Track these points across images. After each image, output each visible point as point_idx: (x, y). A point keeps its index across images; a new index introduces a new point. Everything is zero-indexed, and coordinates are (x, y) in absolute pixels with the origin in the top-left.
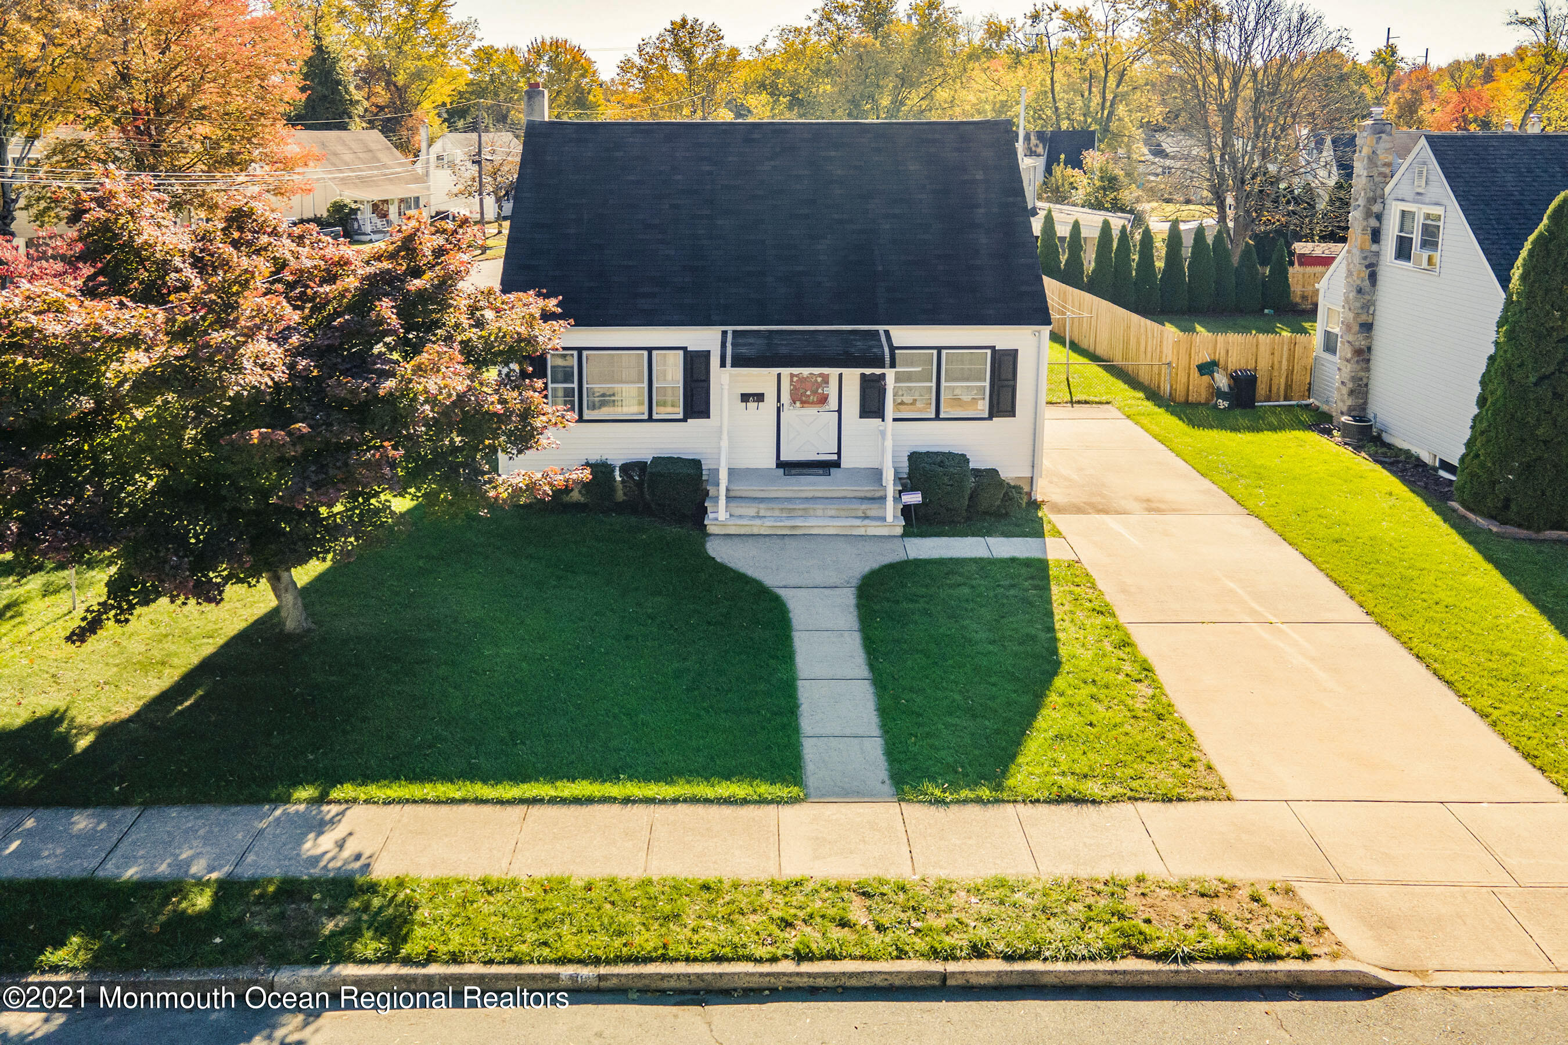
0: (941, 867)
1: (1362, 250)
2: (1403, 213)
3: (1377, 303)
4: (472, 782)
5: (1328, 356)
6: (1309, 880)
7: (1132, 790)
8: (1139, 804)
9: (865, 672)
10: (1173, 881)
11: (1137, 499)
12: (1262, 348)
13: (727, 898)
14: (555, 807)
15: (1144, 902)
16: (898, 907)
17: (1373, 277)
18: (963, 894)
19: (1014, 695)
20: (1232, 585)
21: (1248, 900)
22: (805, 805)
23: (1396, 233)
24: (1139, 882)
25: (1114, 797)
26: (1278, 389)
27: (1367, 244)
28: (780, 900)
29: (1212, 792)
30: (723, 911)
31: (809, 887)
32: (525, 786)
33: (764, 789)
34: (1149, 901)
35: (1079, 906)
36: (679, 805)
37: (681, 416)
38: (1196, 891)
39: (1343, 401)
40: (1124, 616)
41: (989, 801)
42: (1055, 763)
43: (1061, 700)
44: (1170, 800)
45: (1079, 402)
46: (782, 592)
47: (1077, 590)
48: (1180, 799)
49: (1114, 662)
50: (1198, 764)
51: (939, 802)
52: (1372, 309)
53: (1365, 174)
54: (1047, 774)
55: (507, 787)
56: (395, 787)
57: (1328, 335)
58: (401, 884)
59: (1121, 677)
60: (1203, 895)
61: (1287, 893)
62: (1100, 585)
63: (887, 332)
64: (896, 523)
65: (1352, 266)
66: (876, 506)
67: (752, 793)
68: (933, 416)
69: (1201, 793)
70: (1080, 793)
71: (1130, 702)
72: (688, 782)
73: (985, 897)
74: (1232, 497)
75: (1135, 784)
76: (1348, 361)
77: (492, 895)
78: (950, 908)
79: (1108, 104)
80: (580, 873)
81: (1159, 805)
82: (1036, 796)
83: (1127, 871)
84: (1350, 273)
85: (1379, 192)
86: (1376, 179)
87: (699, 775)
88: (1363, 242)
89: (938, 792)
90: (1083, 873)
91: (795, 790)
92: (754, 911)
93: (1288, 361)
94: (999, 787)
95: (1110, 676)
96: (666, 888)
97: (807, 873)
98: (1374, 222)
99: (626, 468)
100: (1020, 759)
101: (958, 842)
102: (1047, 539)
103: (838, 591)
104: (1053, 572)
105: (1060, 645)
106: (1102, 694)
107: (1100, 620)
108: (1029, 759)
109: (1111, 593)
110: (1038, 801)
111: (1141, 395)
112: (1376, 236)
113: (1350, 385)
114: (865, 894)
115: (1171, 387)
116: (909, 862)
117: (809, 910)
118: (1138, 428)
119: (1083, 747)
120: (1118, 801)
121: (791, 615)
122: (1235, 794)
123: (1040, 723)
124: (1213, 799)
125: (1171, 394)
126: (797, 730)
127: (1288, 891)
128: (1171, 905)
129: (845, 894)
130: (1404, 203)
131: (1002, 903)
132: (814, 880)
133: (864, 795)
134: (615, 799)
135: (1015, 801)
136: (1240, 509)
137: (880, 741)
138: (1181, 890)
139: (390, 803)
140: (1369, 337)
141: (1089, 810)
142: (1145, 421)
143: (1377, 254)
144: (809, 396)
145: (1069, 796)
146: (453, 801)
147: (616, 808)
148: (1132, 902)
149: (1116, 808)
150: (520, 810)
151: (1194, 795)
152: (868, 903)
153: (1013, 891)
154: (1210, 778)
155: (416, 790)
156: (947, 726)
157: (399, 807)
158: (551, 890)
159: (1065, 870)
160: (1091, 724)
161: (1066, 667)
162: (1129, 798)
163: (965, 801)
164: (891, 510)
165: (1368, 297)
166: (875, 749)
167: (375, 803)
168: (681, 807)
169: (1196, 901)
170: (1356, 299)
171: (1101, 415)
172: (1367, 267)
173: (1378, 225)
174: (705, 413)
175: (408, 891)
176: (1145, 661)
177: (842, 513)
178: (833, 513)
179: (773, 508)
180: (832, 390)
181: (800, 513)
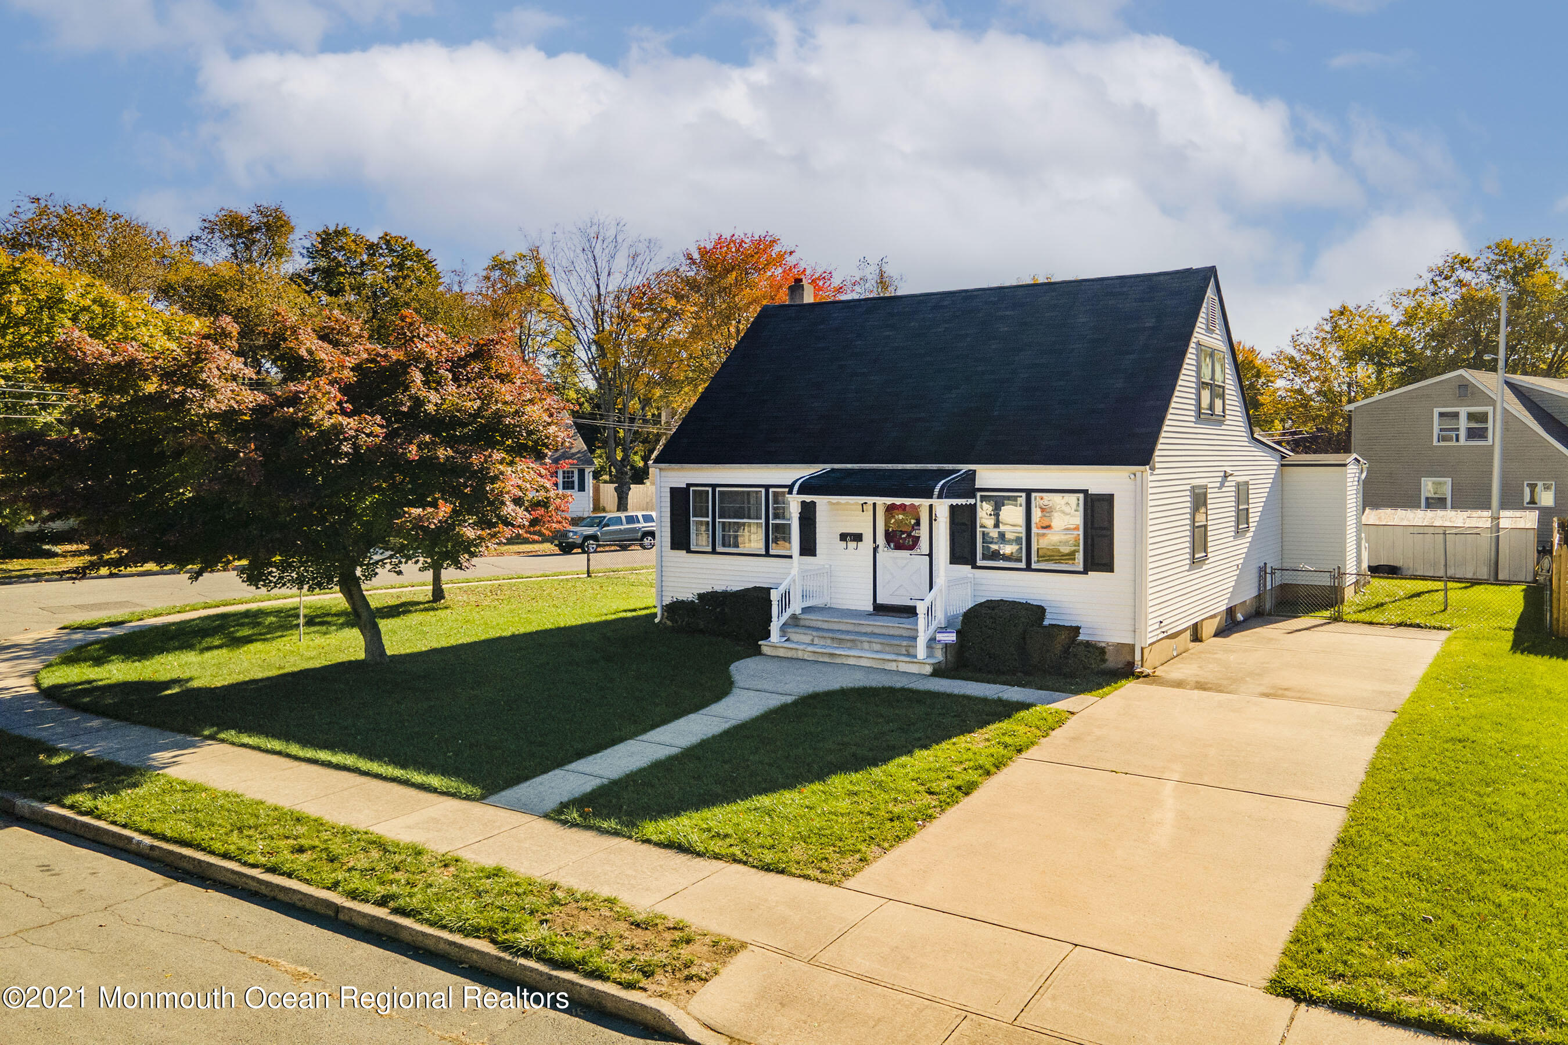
6: (774, 949)
7: (746, 854)
8: (736, 866)
11: (1274, 686)
29: (824, 875)
33: (457, 785)
36: (393, 783)
38: (635, 920)
41: (608, 832)
46: (736, 691)
47: (1019, 729)
48: (781, 872)
50: (856, 855)
59: (916, 788)
61: (726, 949)
62: (1057, 731)
63: (971, 472)
64: (926, 661)
67: (445, 785)
68: (1024, 566)
69: (811, 872)
75: (758, 851)
81: (753, 870)
82: (650, 837)
89: (575, 815)
91: (477, 791)
94: (630, 823)
95: (909, 785)
102: (1080, 696)
106: (872, 792)
107: (993, 750)
110: (649, 841)
116: (463, 845)
118: (1436, 648)
121: (714, 704)
122: (847, 882)
124: (815, 879)
127: (730, 948)
133: (525, 807)
135: (630, 837)
136: (1395, 707)
138: (624, 916)
141: (682, 858)
144: (903, 540)
145: (679, 844)
151: (800, 872)
154: (844, 866)
162: (734, 859)
164: (923, 649)
169: (618, 925)
176: (972, 781)
177: (887, 649)
178: (877, 647)
179: (825, 638)
180: (923, 532)
181: (849, 645)
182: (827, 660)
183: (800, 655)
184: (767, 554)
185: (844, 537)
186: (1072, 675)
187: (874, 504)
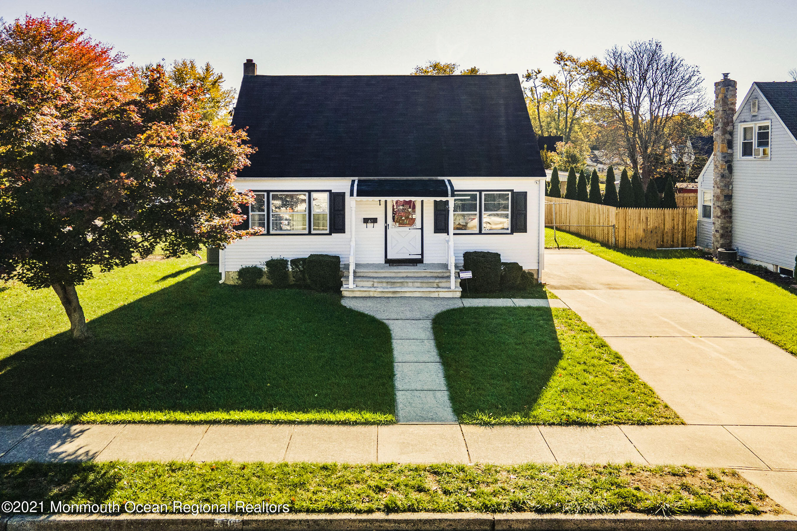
0: (489, 459)
1: (722, 153)
2: (745, 129)
3: (733, 183)
4: (174, 411)
5: (706, 220)
6: (748, 468)
7: (617, 418)
8: (622, 426)
9: (438, 359)
10: (653, 467)
11: (601, 284)
12: (667, 217)
13: (339, 474)
14: (228, 426)
15: (633, 478)
16: (459, 480)
17: (730, 169)
18: (505, 473)
19: (534, 370)
20: (666, 320)
21: (707, 478)
22: (396, 426)
23: (742, 141)
24: (628, 467)
25: (604, 422)
26: (678, 240)
27: (725, 149)
28: (376, 476)
29: (671, 420)
30: (337, 481)
31: (396, 469)
32: (209, 414)
33: (368, 416)
34: (636, 477)
35: (587, 480)
36: (311, 425)
37: (328, 232)
38: (669, 472)
39: (718, 241)
40: (601, 333)
41: (521, 424)
42: (564, 404)
43: (564, 372)
44: (643, 424)
45: (563, 248)
46: (386, 322)
47: (570, 321)
48: (650, 424)
49: (597, 354)
50: (659, 405)
51: (486, 424)
52: (731, 187)
53: (721, 109)
54: (558, 409)
55: (197, 414)
56: (122, 414)
57: (705, 207)
58: (112, 465)
59: (601, 362)
60: (674, 475)
61: (733, 475)
62: (584, 319)
63: (449, 181)
64: (457, 290)
65: (717, 162)
66: (444, 280)
67: (360, 418)
68: (478, 232)
69: (663, 420)
70: (581, 419)
71: (610, 374)
72: (319, 412)
73: (520, 475)
74: (659, 283)
75: (619, 415)
76: (719, 217)
77: (175, 472)
78: (496, 481)
79: (569, 124)
80: (238, 460)
81: (636, 426)
82: (552, 421)
83: (620, 461)
84: (716, 167)
85: (730, 120)
86: (728, 112)
87: (325, 407)
88: (723, 148)
89: (485, 418)
90: (589, 463)
91: (390, 417)
92: (358, 482)
93: (683, 224)
94: (527, 415)
95: (595, 361)
96: (297, 469)
97: (395, 461)
98: (728, 136)
99: (295, 262)
100: (540, 401)
101: (500, 445)
102: (549, 300)
103: (421, 321)
104: (554, 313)
105: (562, 346)
106: (591, 369)
107: (585, 335)
108: (546, 401)
109: (590, 322)
110: (553, 424)
111: (598, 244)
112: (730, 144)
113: (721, 231)
114: (436, 473)
115: (615, 239)
116: (467, 456)
117: (396, 481)
118: (598, 258)
119: (581, 396)
120: (607, 425)
121: (391, 332)
122: (686, 421)
123: (551, 383)
124: (672, 424)
125: (615, 243)
126: (393, 387)
127: (734, 474)
128: (653, 480)
129: (422, 473)
130: (745, 123)
131: (532, 478)
132: (400, 465)
133: (436, 421)
134: (269, 421)
135: (538, 424)
136: (664, 288)
137: (447, 393)
138: (660, 472)
139: (117, 423)
140: (731, 204)
141: (589, 430)
142: (601, 254)
143: (732, 155)
144: (404, 220)
145: (575, 421)
146: (160, 422)
147: (269, 427)
148: (624, 478)
149: (606, 428)
150: (204, 427)
151: (658, 421)
152: (438, 478)
153: (540, 472)
154: (667, 413)
155: (137, 416)
156: (491, 385)
157: (123, 426)
158: (217, 469)
159: (577, 461)
160: (585, 384)
161: (566, 356)
162: (615, 423)
163: (504, 424)
164: (454, 283)
165: (728, 180)
166: (444, 396)
167: (107, 423)
168: (312, 427)
169: (670, 478)
170: (721, 181)
171: (576, 253)
172: (726, 162)
173: (731, 138)
174: (342, 230)
175: (116, 470)
176: (616, 353)
177: (424, 285)
178: (418, 285)
179: (382, 282)
180: (417, 216)
181: (398, 285)
182: (392, 296)
183: (372, 294)
184: (310, 234)
185: (366, 221)
186: (524, 289)
187: (386, 201)
